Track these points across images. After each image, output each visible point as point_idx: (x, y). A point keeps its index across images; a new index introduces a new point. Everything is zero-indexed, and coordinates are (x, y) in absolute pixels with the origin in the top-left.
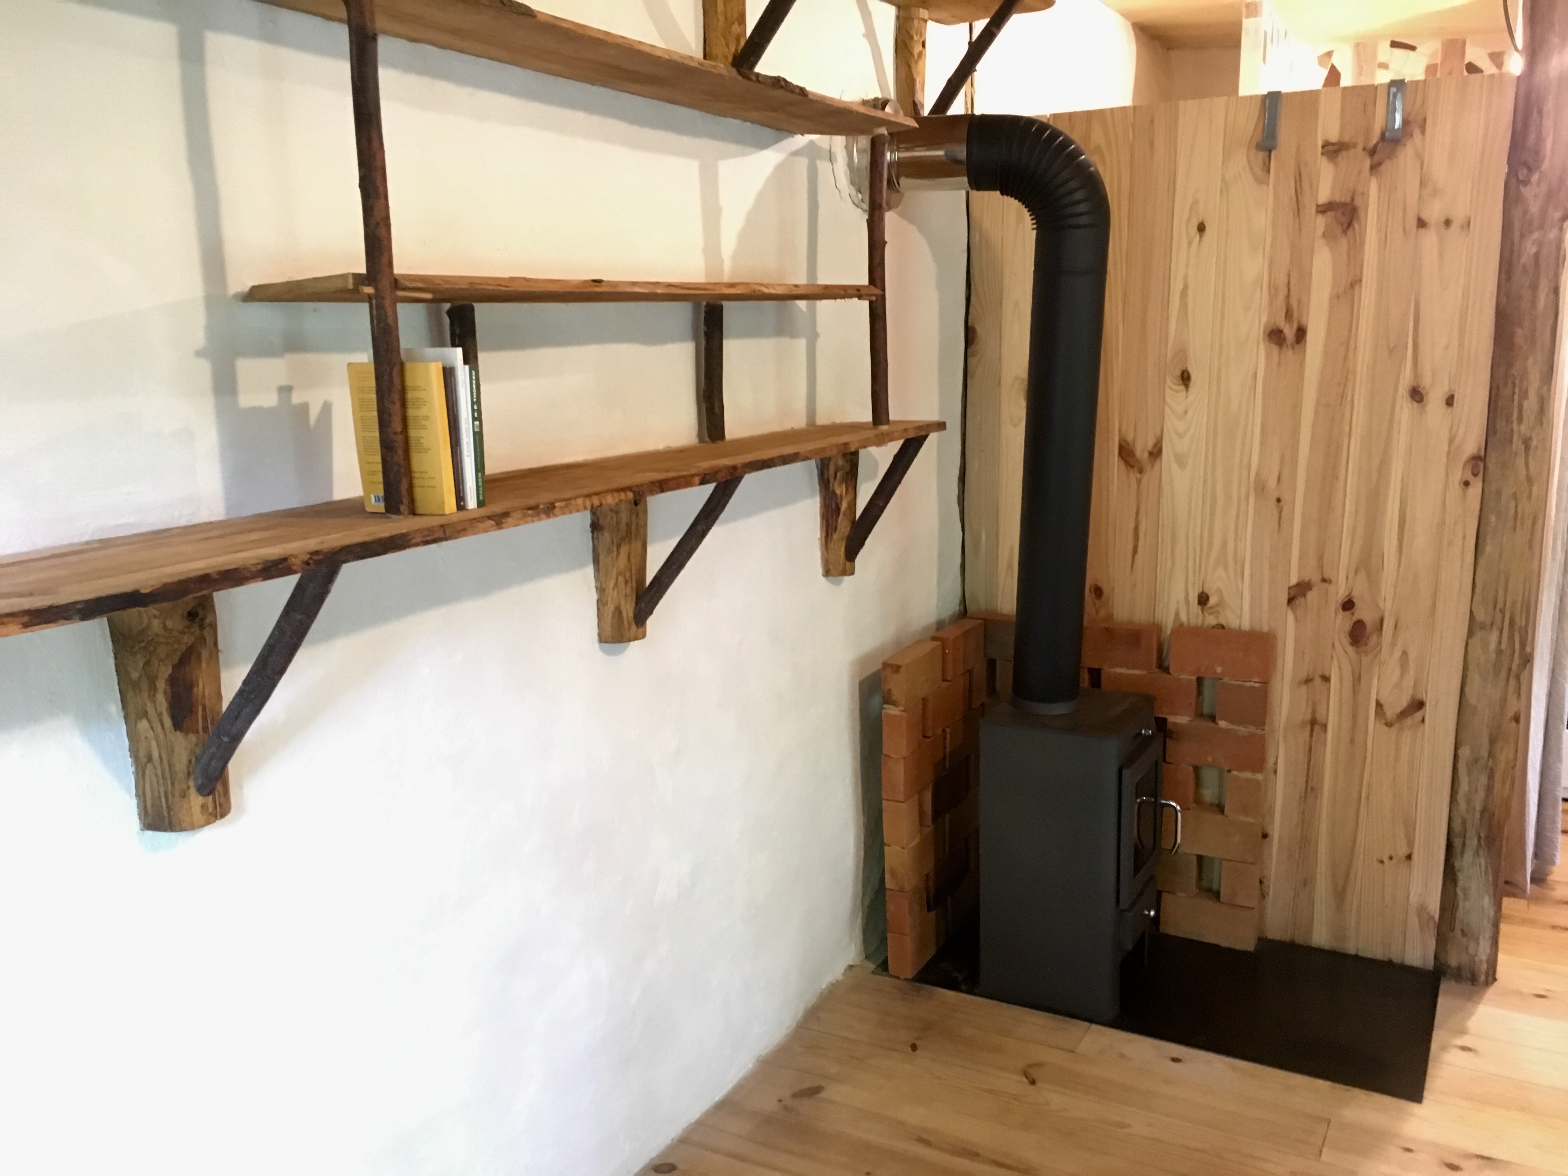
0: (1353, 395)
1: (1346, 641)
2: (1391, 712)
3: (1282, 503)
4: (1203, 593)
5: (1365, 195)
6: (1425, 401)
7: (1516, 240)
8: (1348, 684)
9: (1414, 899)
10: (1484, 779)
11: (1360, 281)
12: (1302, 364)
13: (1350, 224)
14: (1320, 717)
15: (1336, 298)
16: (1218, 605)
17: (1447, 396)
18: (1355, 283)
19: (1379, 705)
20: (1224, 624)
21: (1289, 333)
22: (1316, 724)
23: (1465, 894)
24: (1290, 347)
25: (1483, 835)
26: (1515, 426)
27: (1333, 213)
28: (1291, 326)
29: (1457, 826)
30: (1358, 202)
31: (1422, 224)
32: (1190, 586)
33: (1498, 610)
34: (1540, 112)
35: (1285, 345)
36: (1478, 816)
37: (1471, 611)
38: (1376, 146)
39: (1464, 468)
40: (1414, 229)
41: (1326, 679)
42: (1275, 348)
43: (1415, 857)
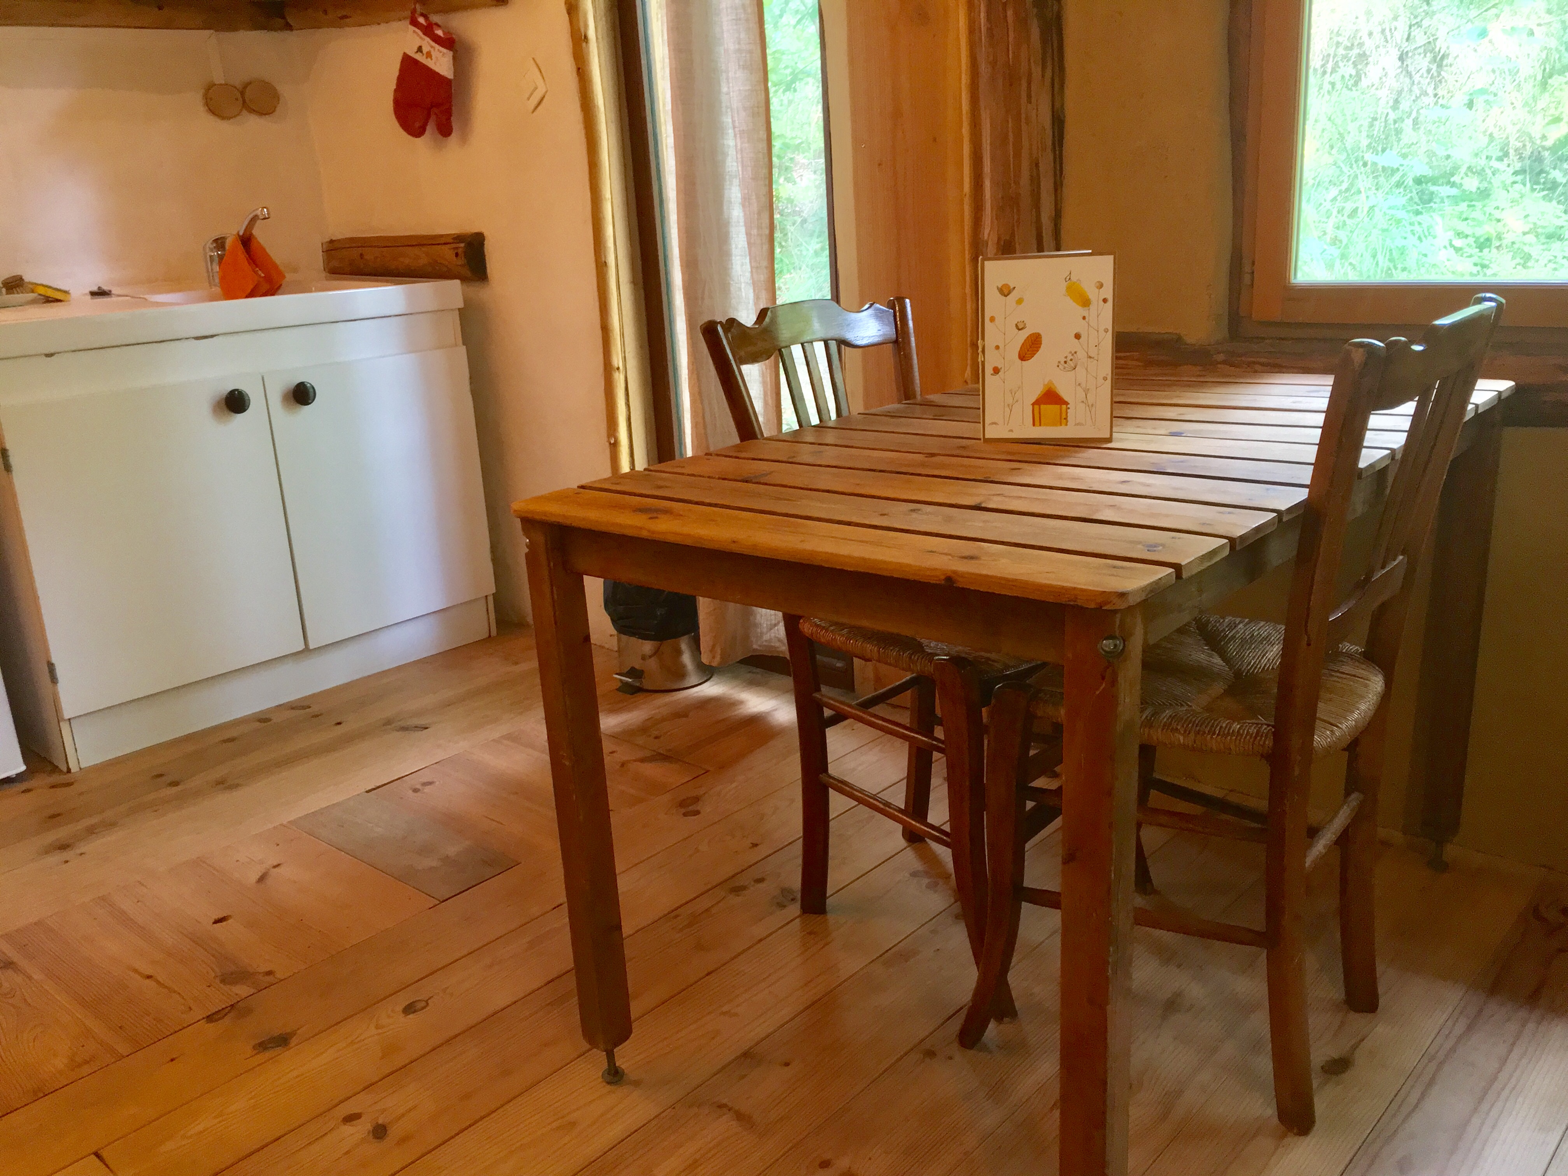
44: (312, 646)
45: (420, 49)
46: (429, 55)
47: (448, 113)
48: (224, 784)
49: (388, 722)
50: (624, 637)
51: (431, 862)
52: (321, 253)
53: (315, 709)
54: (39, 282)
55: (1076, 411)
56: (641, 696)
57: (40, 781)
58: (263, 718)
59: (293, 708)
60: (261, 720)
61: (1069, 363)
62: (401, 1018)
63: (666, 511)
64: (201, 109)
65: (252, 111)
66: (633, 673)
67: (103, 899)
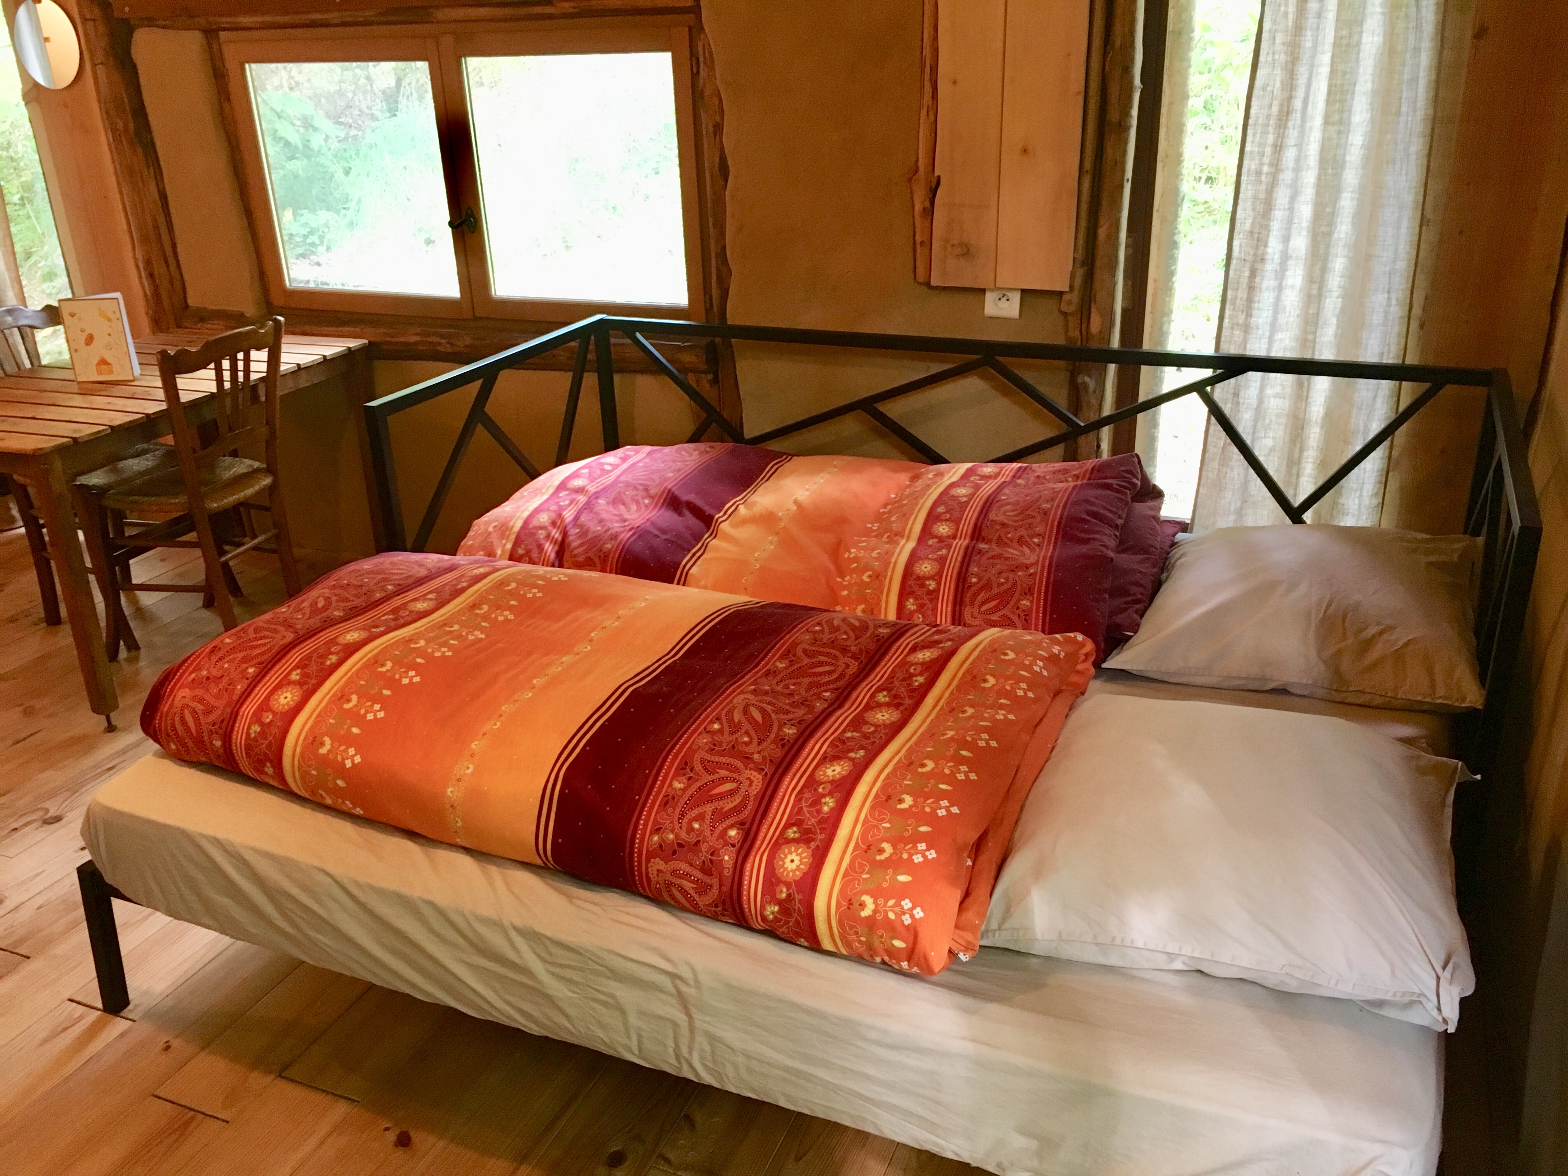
55: (116, 368)
61: (109, 347)
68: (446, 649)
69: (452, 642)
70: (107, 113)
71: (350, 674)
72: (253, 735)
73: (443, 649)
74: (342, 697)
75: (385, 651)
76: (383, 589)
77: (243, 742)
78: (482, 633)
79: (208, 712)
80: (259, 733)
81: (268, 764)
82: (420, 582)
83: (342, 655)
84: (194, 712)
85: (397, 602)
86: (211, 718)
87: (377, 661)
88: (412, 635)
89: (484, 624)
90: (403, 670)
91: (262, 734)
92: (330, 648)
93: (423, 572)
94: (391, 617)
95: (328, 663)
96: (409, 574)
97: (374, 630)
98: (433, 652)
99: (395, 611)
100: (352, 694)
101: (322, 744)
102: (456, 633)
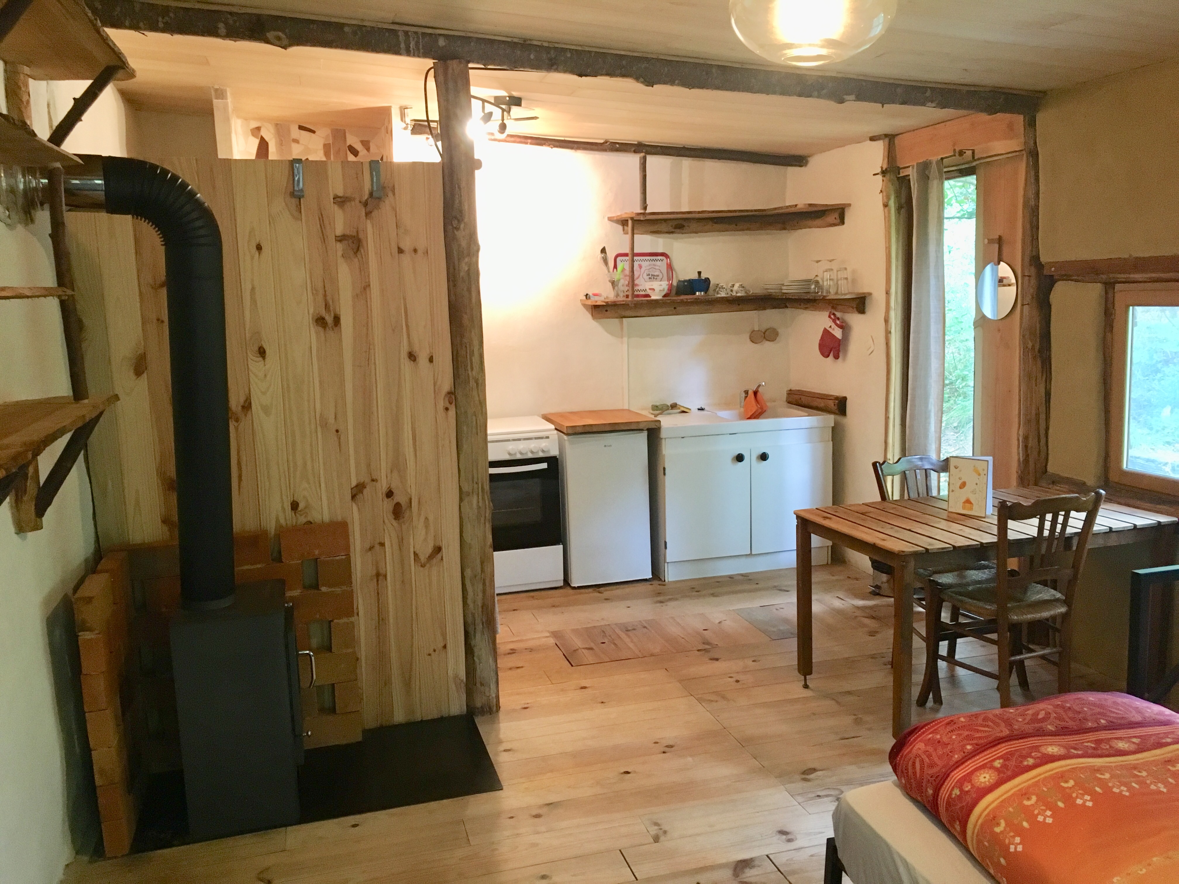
0: (375, 360)
1: (391, 516)
2: (423, 558)
3: (339, 433)
4: (294, 501)
5: (365, 231)
6: (417, 360)
7: (456, 262)
8: (396, 547)
9: (450, 673)
10: (481, 586)
11: (369, 285)
12: (340, 340)
13: (358, 249)
14: (382, 571)
15: (356, 297)
16: (306, 508)
17: (429, 357)
18: (367, 287)
19: (415, 554)
20: (311, 520)
21: (329, 319)
22: (379, 576)
23: (479, 659)
24: (331, 329)
25: (484, 620)
26: (470, 372)
27: (346, 242)
28: (330, 315)
29: (470, 620)
30: (361, 236)
31: (400, 251)
32: (284, 497)
33: (475, 483)
34: (459, 187)
35: (327, 328)
36: (480, 610)
37: (460, 486)
38: (366, 200)
39: (444, 399)
40: (397, 254)
41: (382, 544)
42: (321, 329)
43: (448, 646)
44: (753, 553)
45: (830, 327)
46: (834, 329)
47: (838, 351)
48: (713, 595)
49: (775, 587)
50: (876, 571)
51: (775, 629)
52: (786, 394)
53: (750, 577)
54: (682, 405)
55: (975, 507)
56: (877, 597)
57: (656, 582)
58: (731, 577)
59: (743, 576)
60: (730, 578)
61: (974, 492)
62: (751, 662)
63: (830, 518)
64: (749, 340)
65: (767, 340)
66: (877, 587)
67: (672, 618)
68: (1125, 789)
69: (1134, 784)
70: (1024, 336)
71: (1038, 778)
72: (953, 796)
73: (1122, 788)
74: (1025, 794)
75: (1073, 770)
76: (1097, 721)
77: (946, 798)
78: (1165, 787)
79: (932, 766)
80: (958, 796)
81: (958, 823)
82: (1133, 725)
83: (1038, 761)
84: (922, 761)
85: (1103, 735)
86: (931, 771)
87: (1062, 776)
88: (1102, 767)
89: (1170, 780)
90: (1080, 792)
91: (959, 797)
92: (1031, 753)
93: (1138, 718)
94: (1093, 745)
95: (1025, 763)
96: (1124, 716)
97: (1073, 751)
98: (1113, 787)
99: (1098, 742)
100: (1034, 794)
101: (998, 824)
102: (1141, 778)
